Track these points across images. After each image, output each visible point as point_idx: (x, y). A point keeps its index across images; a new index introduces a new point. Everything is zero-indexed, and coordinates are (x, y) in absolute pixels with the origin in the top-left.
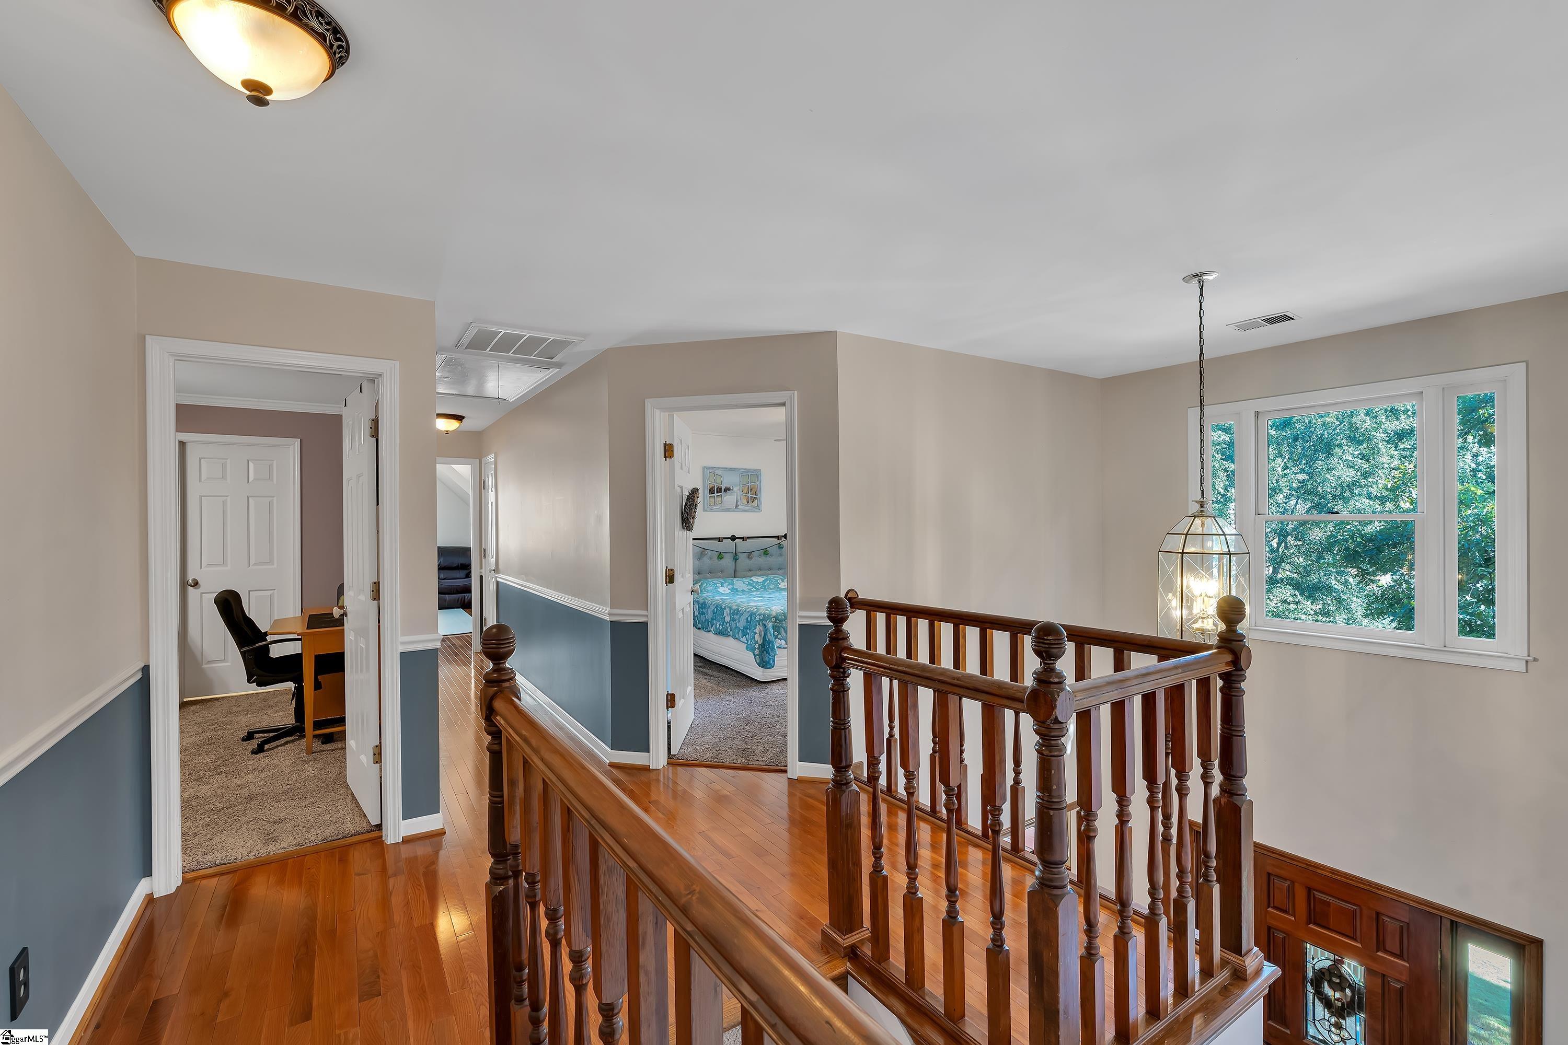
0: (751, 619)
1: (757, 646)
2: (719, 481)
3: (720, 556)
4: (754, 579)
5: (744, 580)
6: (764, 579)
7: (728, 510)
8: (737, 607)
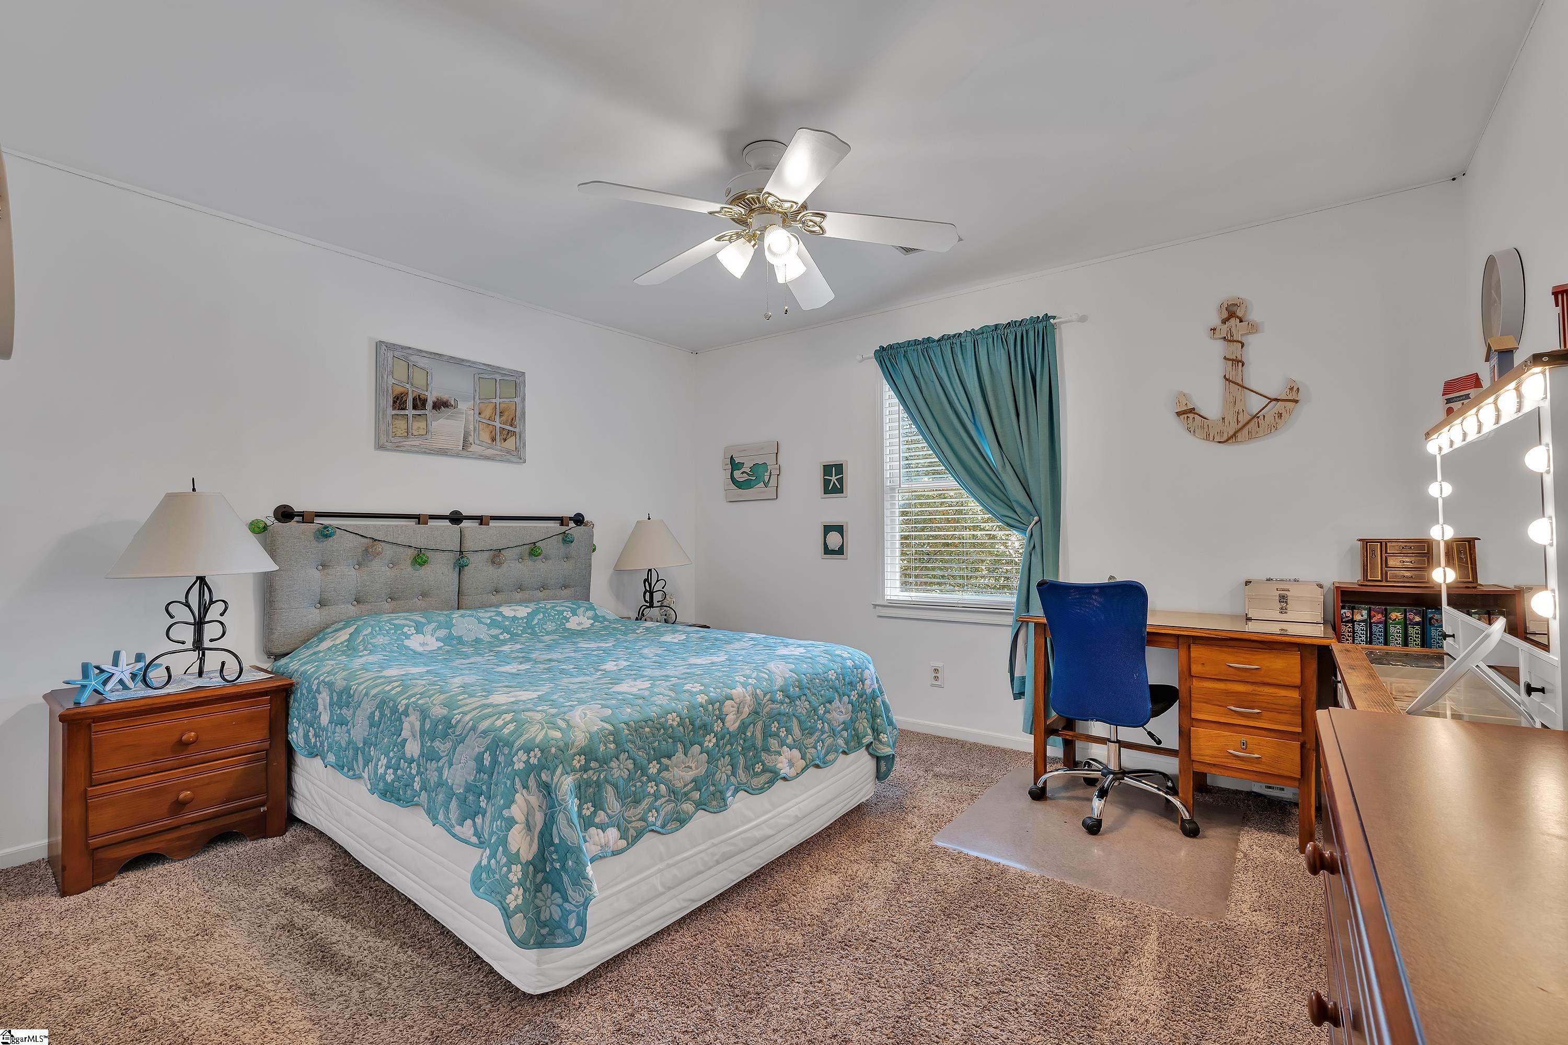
0: (495, 762)
1: (516, 873)
2: (419, 378)
3: (420, 558)
4: (507, 611)
5: (481, 614)
6: (529, 610)
7: (443, 452)
8: (445, 712)
